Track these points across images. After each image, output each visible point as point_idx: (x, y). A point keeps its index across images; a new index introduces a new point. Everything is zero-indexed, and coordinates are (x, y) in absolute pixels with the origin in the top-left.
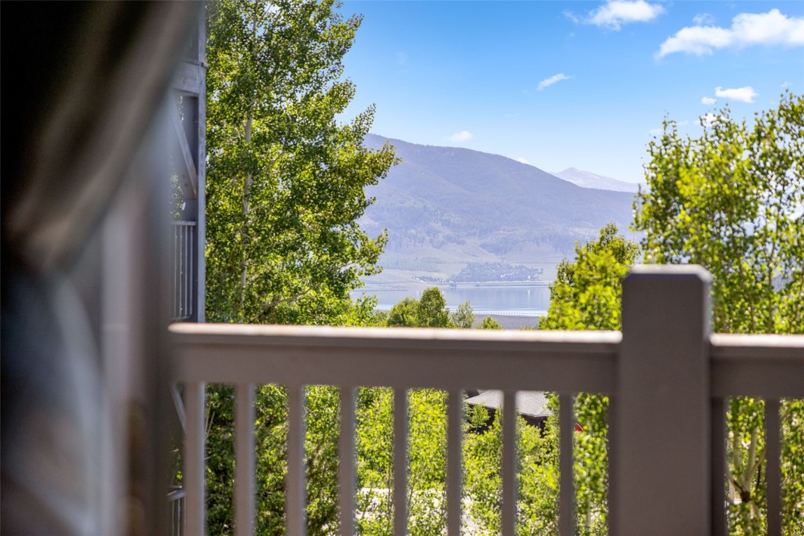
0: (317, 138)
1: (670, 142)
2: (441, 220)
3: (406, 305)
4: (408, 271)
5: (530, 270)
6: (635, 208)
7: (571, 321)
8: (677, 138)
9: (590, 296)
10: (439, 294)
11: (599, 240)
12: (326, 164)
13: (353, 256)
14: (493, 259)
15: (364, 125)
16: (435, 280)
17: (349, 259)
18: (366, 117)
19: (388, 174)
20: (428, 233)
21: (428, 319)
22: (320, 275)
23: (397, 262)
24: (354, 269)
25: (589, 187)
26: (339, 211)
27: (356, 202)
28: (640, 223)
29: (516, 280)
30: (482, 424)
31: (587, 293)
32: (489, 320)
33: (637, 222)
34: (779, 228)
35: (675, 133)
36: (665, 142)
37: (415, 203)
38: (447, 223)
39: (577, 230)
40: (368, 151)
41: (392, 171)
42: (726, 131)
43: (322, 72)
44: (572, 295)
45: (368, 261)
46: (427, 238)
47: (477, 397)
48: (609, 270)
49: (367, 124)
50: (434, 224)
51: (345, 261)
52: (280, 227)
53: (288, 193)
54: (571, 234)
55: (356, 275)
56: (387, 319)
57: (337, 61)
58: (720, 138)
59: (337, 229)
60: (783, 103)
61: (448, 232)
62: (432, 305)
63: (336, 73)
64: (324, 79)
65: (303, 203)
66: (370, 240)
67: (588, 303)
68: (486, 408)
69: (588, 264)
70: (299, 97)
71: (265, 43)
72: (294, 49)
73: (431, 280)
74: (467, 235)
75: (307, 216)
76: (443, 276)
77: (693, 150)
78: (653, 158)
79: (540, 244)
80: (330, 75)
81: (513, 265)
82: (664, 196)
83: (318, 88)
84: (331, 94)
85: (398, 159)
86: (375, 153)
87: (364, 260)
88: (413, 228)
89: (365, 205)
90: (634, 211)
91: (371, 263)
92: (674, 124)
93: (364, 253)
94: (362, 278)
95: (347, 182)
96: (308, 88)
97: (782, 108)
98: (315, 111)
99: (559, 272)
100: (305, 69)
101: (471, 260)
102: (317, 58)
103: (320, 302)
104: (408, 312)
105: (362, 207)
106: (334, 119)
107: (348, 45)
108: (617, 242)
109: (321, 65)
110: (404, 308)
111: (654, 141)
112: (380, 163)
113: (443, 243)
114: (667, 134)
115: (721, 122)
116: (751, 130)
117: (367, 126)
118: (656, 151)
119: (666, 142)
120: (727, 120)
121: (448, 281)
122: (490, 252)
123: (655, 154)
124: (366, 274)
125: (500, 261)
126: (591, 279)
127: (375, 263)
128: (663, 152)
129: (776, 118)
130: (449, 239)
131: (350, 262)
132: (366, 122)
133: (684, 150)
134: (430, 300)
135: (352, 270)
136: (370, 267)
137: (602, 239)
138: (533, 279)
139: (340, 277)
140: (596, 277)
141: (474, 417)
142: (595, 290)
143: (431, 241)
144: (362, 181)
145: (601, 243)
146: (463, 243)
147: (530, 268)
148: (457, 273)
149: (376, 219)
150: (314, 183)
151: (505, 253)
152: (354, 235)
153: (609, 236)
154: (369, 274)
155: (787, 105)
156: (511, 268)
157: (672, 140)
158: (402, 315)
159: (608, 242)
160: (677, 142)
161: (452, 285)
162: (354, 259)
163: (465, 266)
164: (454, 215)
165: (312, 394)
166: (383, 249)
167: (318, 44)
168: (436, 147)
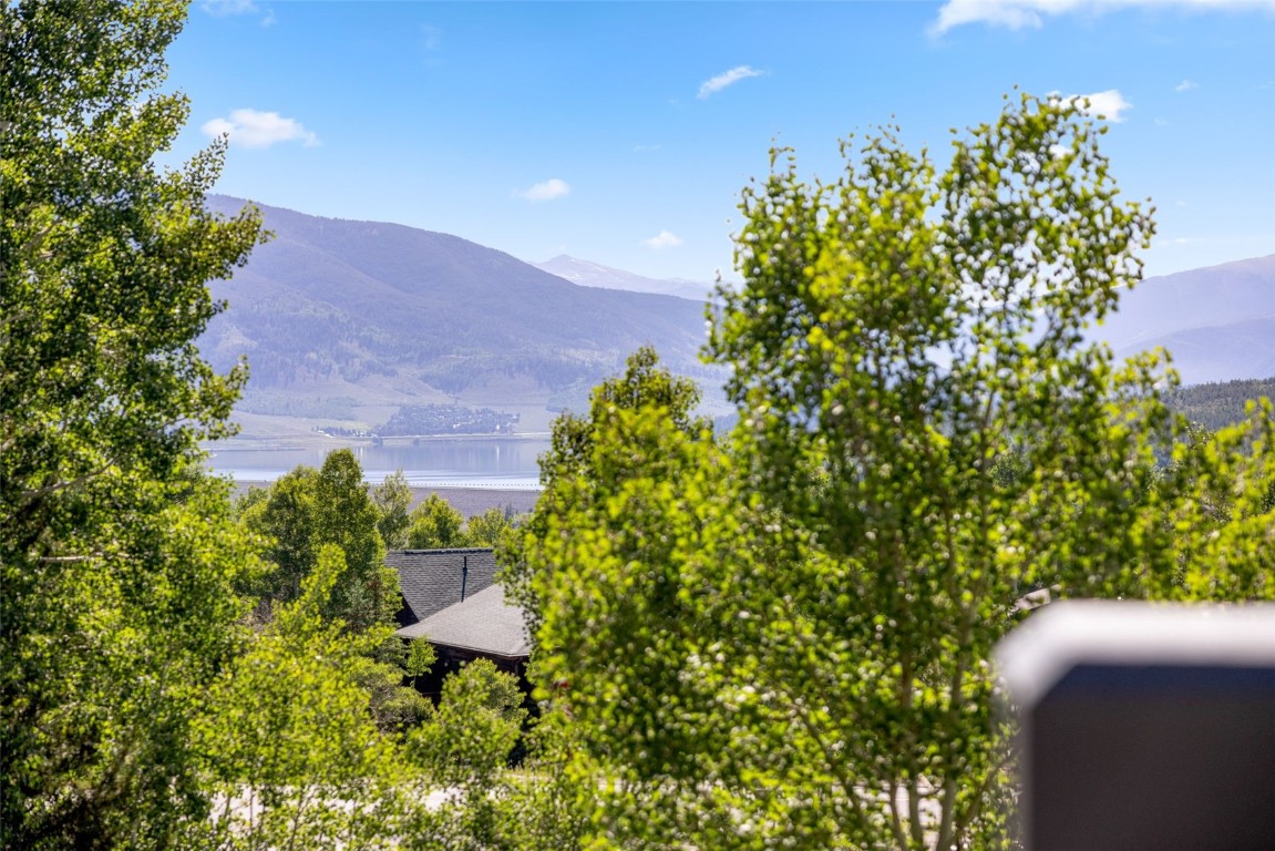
0: (120, 193)
1: (784, 190)
2: (357, 337)
3: (299, 476)
4: (304, 419)
5: (500, 417)
6: (709, 318)
7: (592, 554)
8: (796, 182)
9: (628, 502)
10: (351, 459)
11: (625, 378)
12: (137, 240)
13: (186, 406)
14: (440, 398)
15: (207, 171)
16: (349, 433)
17: (179, 412)
18: (212, 158)
19: (249, 258)
20: (337, 359)
21: (334, 500)
22: (126, 440)
23: (288, 405)
24: (188, 428)
25: (590, 285)
26: (163, 323)
27: (193, 310)
28: (720, 347)
29: (477, 431)
30: (425, 670)
31: (623, 496)
32: (434, 499)
33: (714, 344)
34: (1002, 363)
35: (793, 171)
36: (773, 190)
37: (315, 311)
38: (367, 343)
39: (572, 352)
40: (213, 218)
41: (258, 252)
42: (890, 169)
43: (129, 75)
44: (591, 496)
45: (214, 415)
46: (336, 367)
47: (415, 626)
48: (663, 444)
49: (213, 170)
50: (345, 344)
51: (171, 414)
52: (50, 355)
53: (68, 293)
54: (564, 359)
55: (193, 439)
56: (268, 500)
57: (155, 56)
58: (879, 181)
59: (159, 357)
60: (1009, 111)
61: (368, 356)
62: (340, 477)
63: (155, 79)
64: (133, 89)
65: (94, 311)
66: (216, 377)
67: (624, 516)
68: (431, 643)
69: (620, 431)
70: (88, 119)
71: (23, 23)
72: (73, 31)
73: (343, 433)
74: (399, 361)
75: (105, 335)
76: (362, 426)
77: (827, 206)
78: (748, 221)
79: (516, 375)
80: (144, 82)
81: (473, 408)
82: (773, 298)
83: (122, 104)
84: (145, 116)
85: (267, 233)
86: (226, 222)
87: (207, 411)
88: (313, 350)
89: (208, 315)
90: (708, 323)
91: (220, 418)
92: (788, 153)
93: (206, 401)
94: (204, 445)
95: (175, 273)
96: (103, 105)
97: (1005, 121)
98: (117, 146)
99: (555, 434)
100: (98, 69)
101: (406, 400)
102: (119, 51)
103: (129, 488)
104: (301, 489)
105: (203, 317)
106: (150, 160)
107: (174, 29)
108: (658, 380)
109: (127, 64)
110: (295, 483)
111: (751, 185)
112: (235, 240)
113: (361, 374)
114: (777, 175)
115: (881, 150)
116: (943, 165)
117: (212, 174)
118: (753, 206)
119: (775, 189)
120: (892, 148)
121: (369, 434)
122: (436, 388)
123: (752, 212)
124: (210, 438)
125: (452, 402)
126: (628, 461)
127: (226, 416)
128: (770, 209)
129: (994, 140)
130: (370, 367)
131: (182, 416)
132: (210, 165)
133: (809, 204)
134: (337, 469)
135: (186, 430)
136: (218, 425)
137: (630, 374)
138: (503, 429)
139: (163, 442)
140: (635, 457)
141: (410, 659)
142: (638, 489)
143: (342, 371)
144: (202, 270)
145: (628, 381)
146: (393, 373)
147: (499, 412)
148: (384, 422)
149: (253, 336)
150: (116, 275)
151: (460, 390)
152: (189, 367)
153: (643, 370)
154: (216, 438)
155: (1015, 114)
156: (470, 413)
157: (785, 184)
158: (292, 493)
159: (641, 380)
160: (796, 189)
161: (375, 440)
162: (188, 410)
163: (397, 410)
164: (378, 330)
165: (116, 651)
166: (240, 393)
167: (122, 26)
168: (349, 221)
